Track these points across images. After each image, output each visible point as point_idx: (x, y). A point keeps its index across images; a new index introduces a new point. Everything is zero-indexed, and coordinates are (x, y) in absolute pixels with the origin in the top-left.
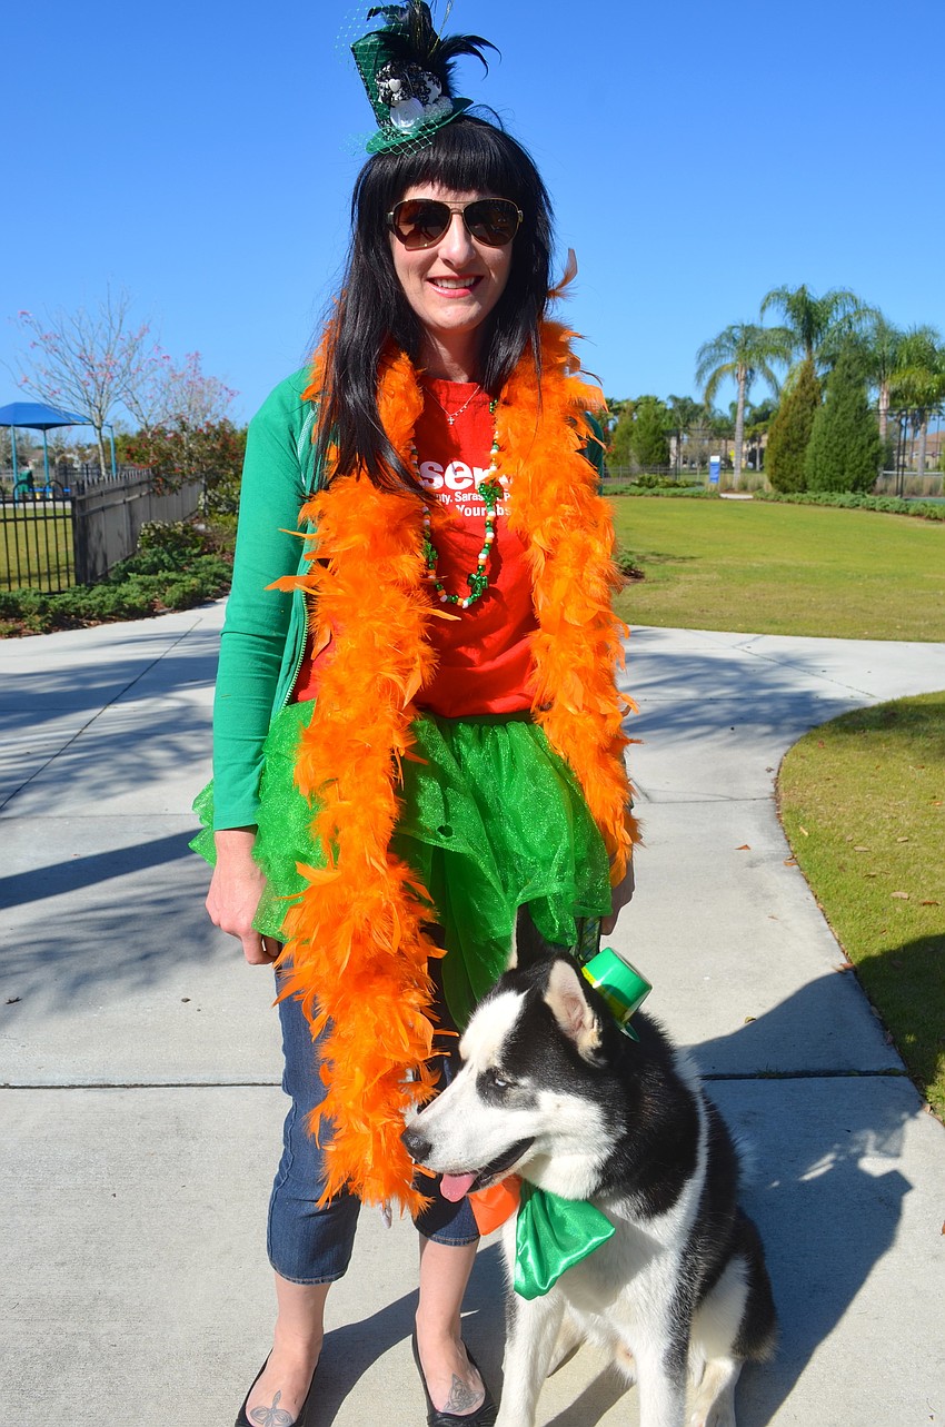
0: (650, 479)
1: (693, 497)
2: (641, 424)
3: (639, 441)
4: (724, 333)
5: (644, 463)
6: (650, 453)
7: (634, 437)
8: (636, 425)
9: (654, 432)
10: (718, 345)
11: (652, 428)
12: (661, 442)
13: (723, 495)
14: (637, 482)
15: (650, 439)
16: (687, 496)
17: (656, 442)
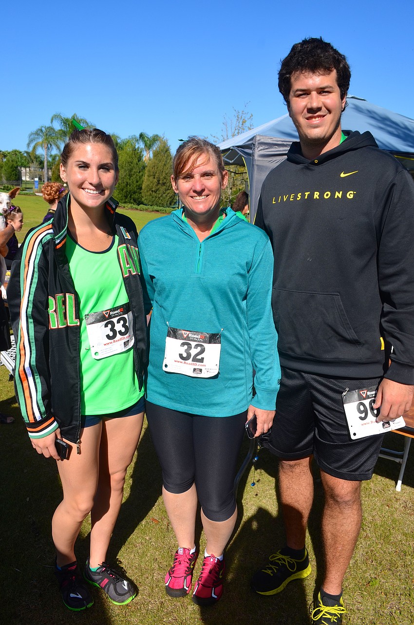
0: (8, 187)
1: (24, 195)
2: (6, 163)
3: (6, 171)
4: (39, 129)
5: (8, 179)
6: (10, 176)
7: (3, 169)
8: (4, 164)
9: (12, 167)
10: (37, 134)
11: (11, 165)
12: (15, 172)
13: (37, 194)
14: (2, 188)
15: (10, 170)
16: (22, 194)
17: (13, 171)
